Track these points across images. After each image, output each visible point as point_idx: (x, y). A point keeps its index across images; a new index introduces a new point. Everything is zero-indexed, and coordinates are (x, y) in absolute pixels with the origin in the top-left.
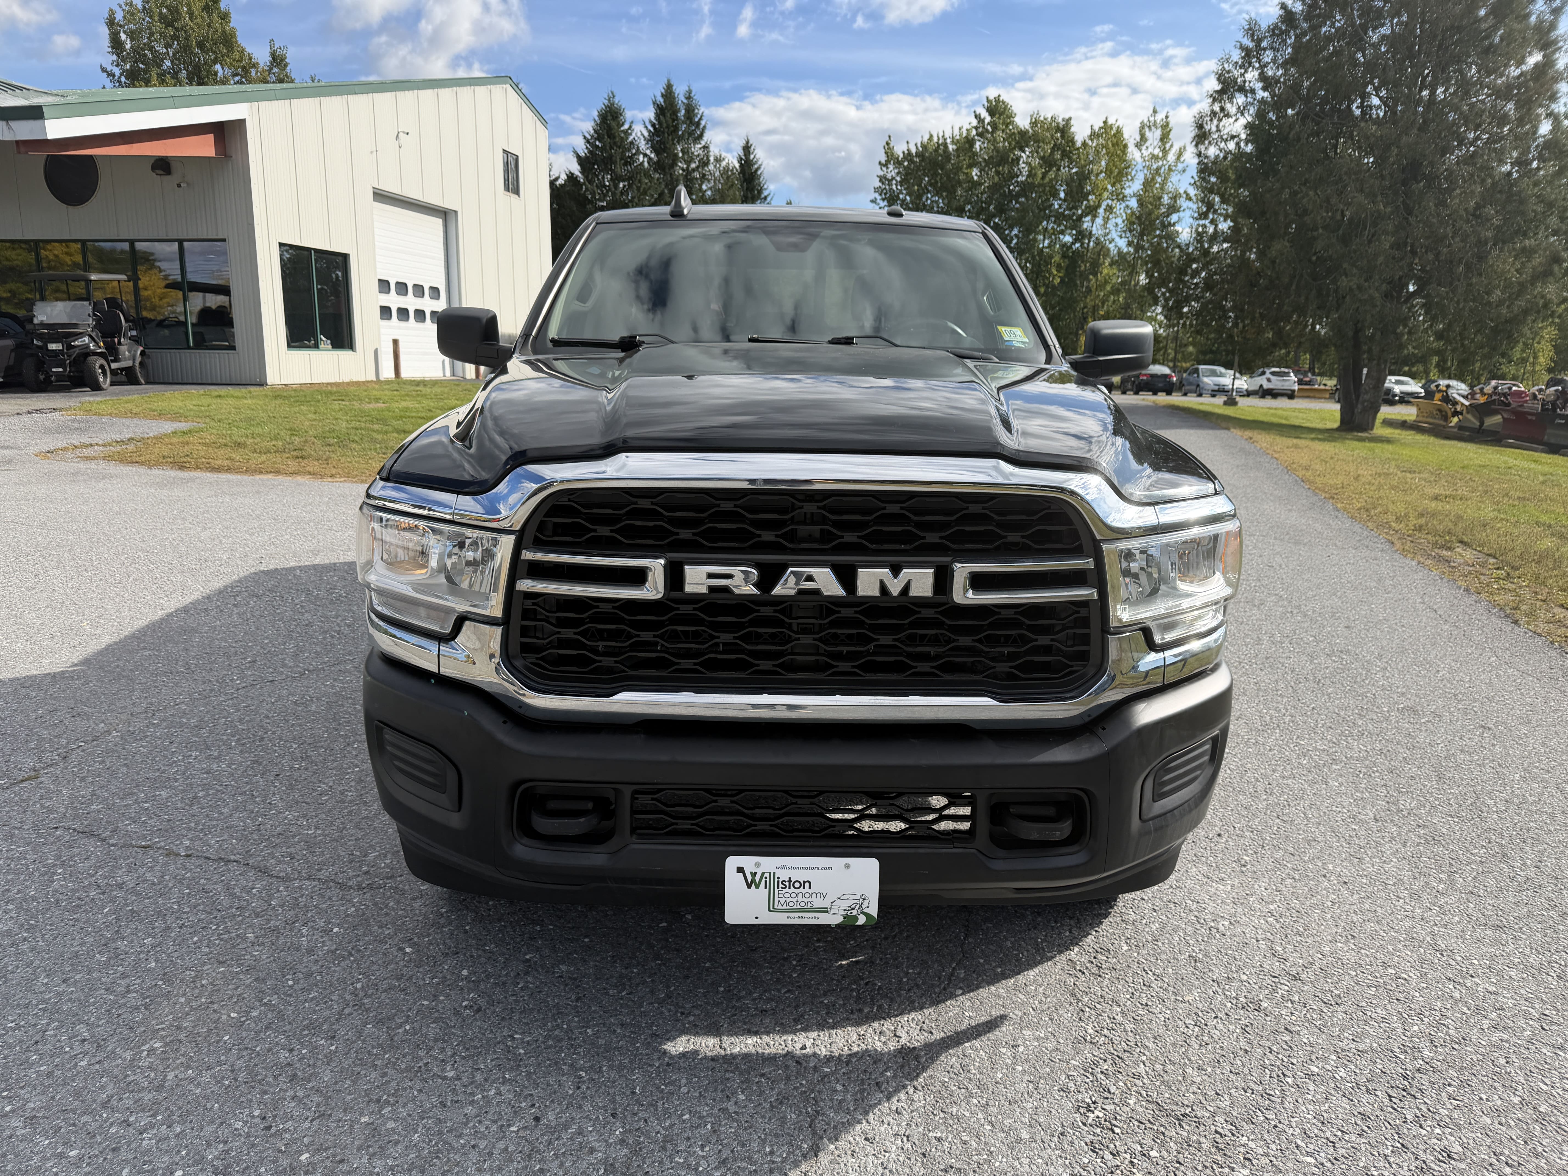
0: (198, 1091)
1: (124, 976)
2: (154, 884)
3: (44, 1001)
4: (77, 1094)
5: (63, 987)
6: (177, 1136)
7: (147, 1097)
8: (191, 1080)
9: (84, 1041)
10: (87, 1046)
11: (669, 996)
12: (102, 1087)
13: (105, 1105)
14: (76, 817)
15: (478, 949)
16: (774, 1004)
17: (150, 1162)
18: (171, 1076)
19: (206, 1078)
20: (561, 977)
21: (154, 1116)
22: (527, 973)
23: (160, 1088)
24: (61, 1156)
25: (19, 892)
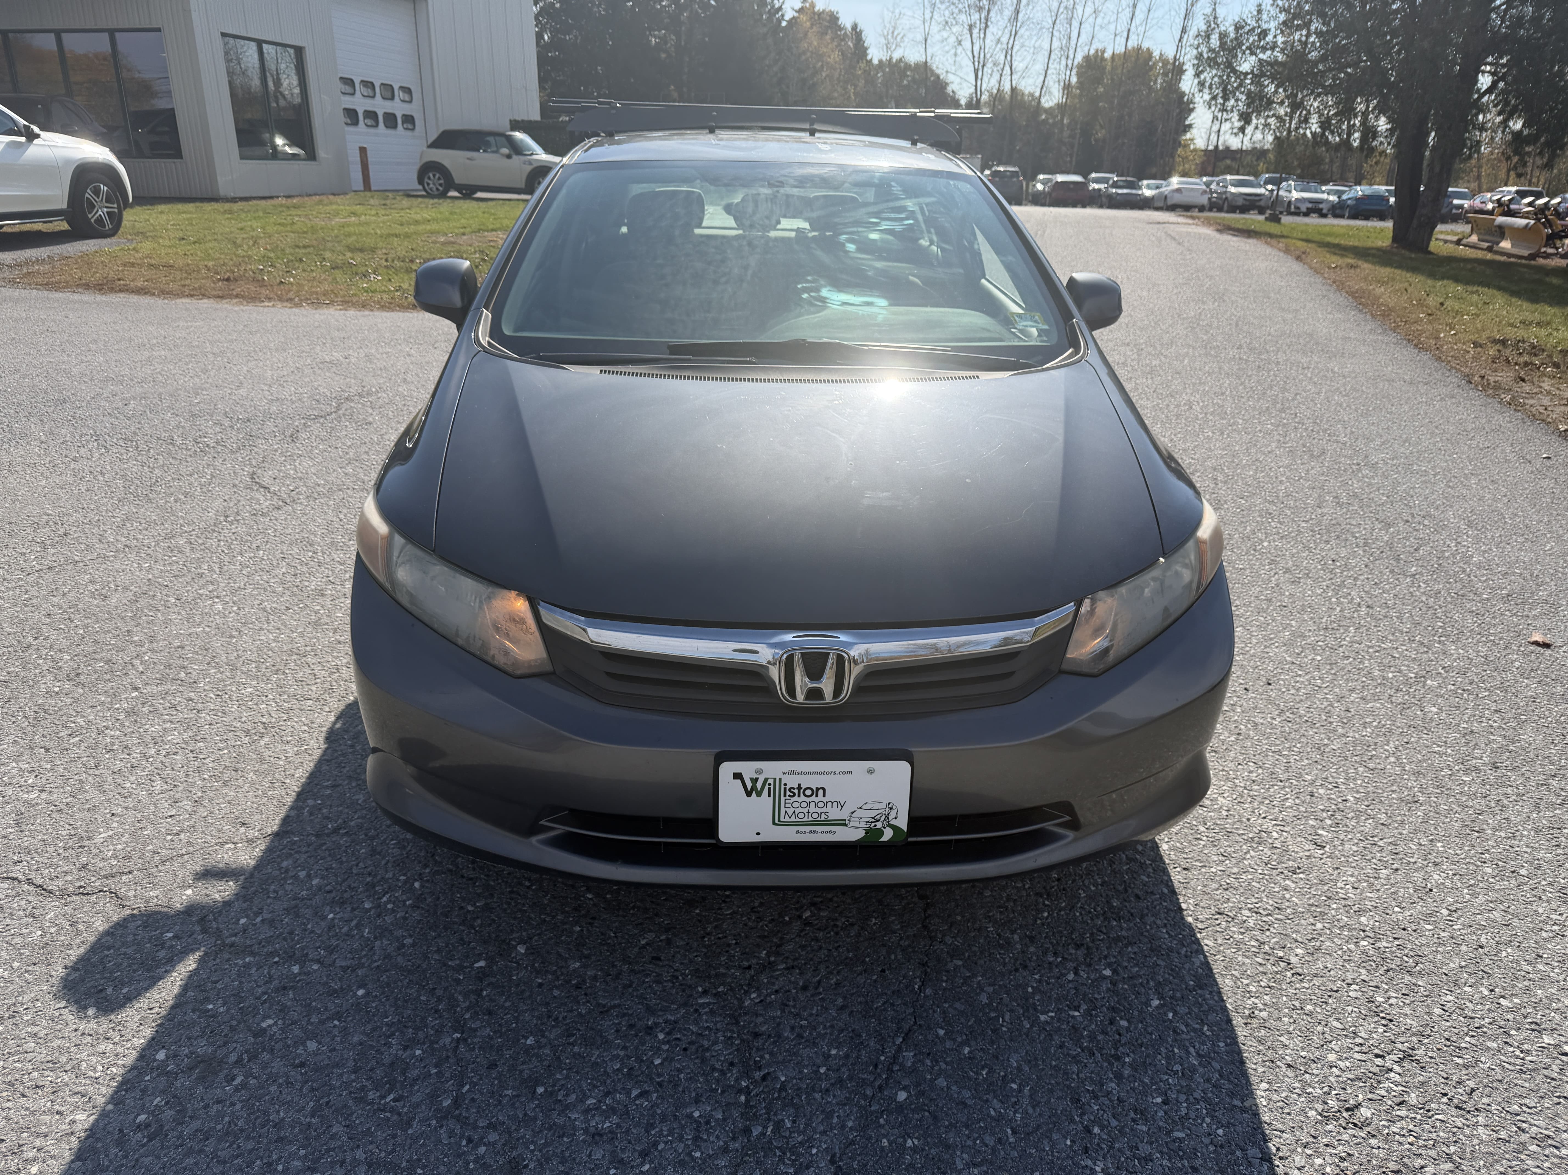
11: (457, 1103)
15: (194, 1011)
16: (615, 1119)
20: (302, 1065)
22: (253, 1057)
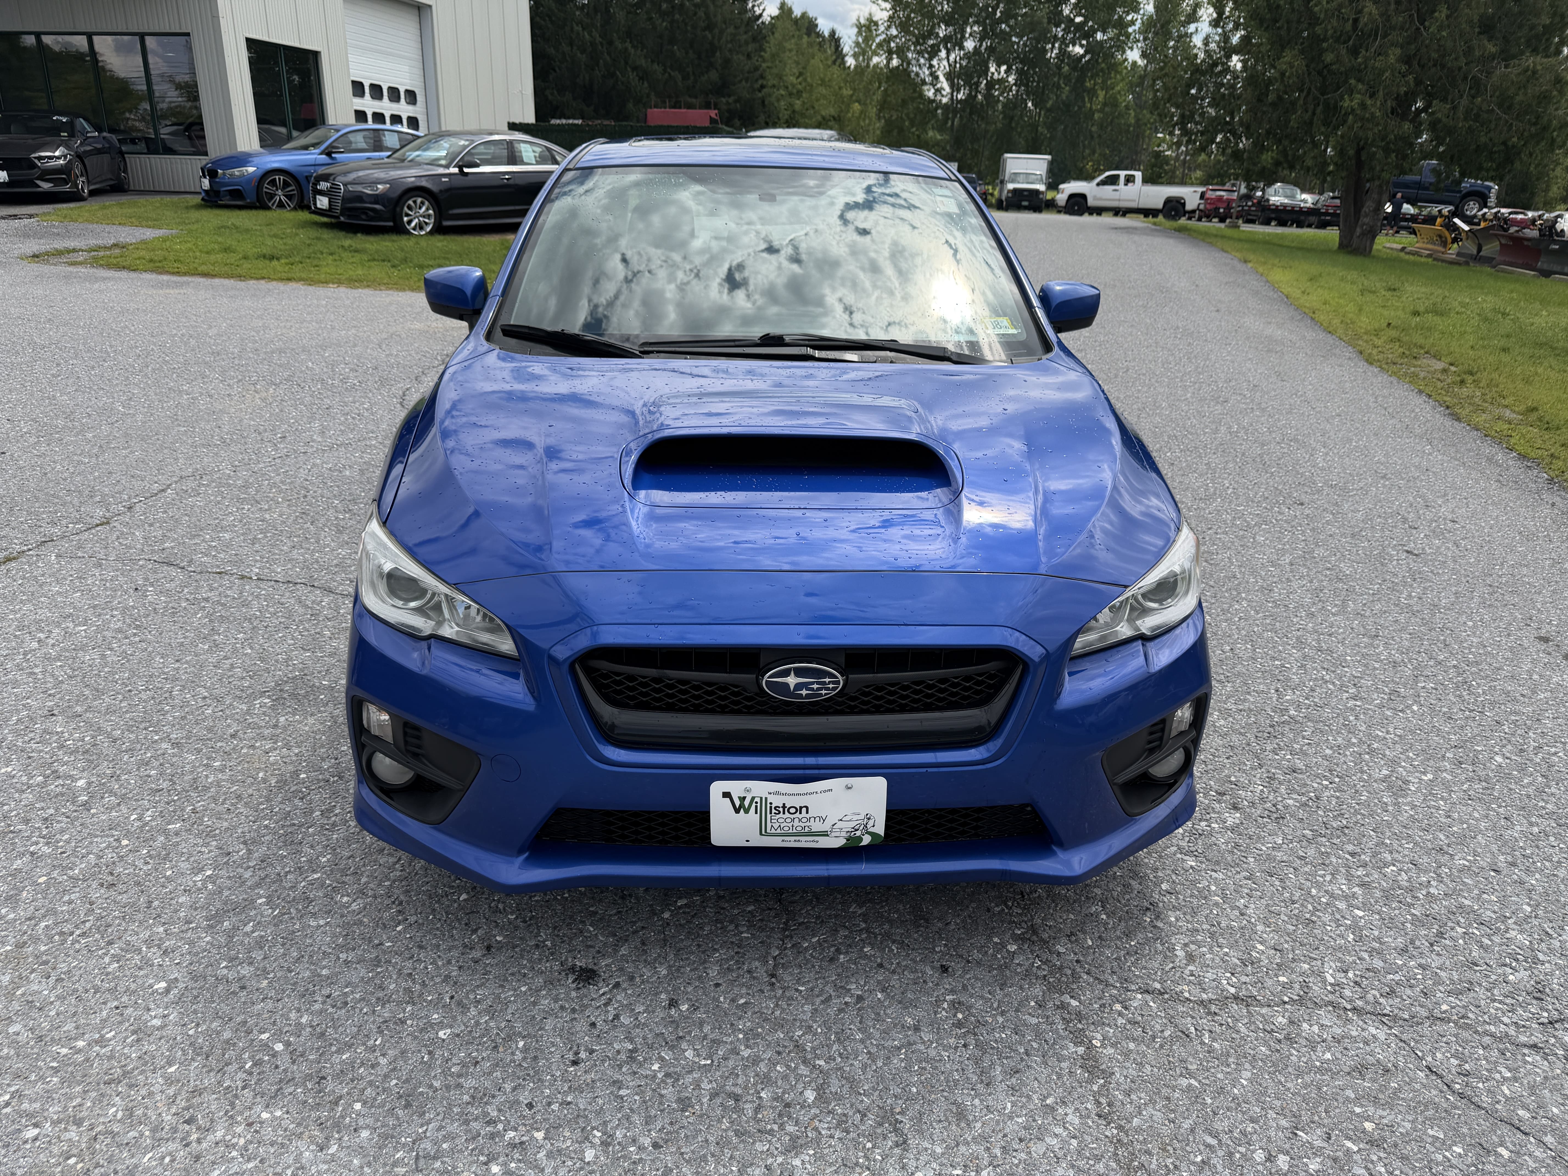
0: (307, 728)
1: (226, 658)
2: (234, 598)
3: (165, 673)
4: (210, 730)
5: (177, 665)
6: (296, 755)
7: (266, 732)
8: (300, 722)
9: (205, 698)
10: (209, 701)
12: (229, 726)
13: (233, 736)
14: (153, 551)
17: (279, 769)
18: (282, 719)
19: (311, 720)
21: (275, 743)
23: (275, 726)
24: (207, 766)
25: (119, 603)
